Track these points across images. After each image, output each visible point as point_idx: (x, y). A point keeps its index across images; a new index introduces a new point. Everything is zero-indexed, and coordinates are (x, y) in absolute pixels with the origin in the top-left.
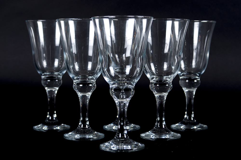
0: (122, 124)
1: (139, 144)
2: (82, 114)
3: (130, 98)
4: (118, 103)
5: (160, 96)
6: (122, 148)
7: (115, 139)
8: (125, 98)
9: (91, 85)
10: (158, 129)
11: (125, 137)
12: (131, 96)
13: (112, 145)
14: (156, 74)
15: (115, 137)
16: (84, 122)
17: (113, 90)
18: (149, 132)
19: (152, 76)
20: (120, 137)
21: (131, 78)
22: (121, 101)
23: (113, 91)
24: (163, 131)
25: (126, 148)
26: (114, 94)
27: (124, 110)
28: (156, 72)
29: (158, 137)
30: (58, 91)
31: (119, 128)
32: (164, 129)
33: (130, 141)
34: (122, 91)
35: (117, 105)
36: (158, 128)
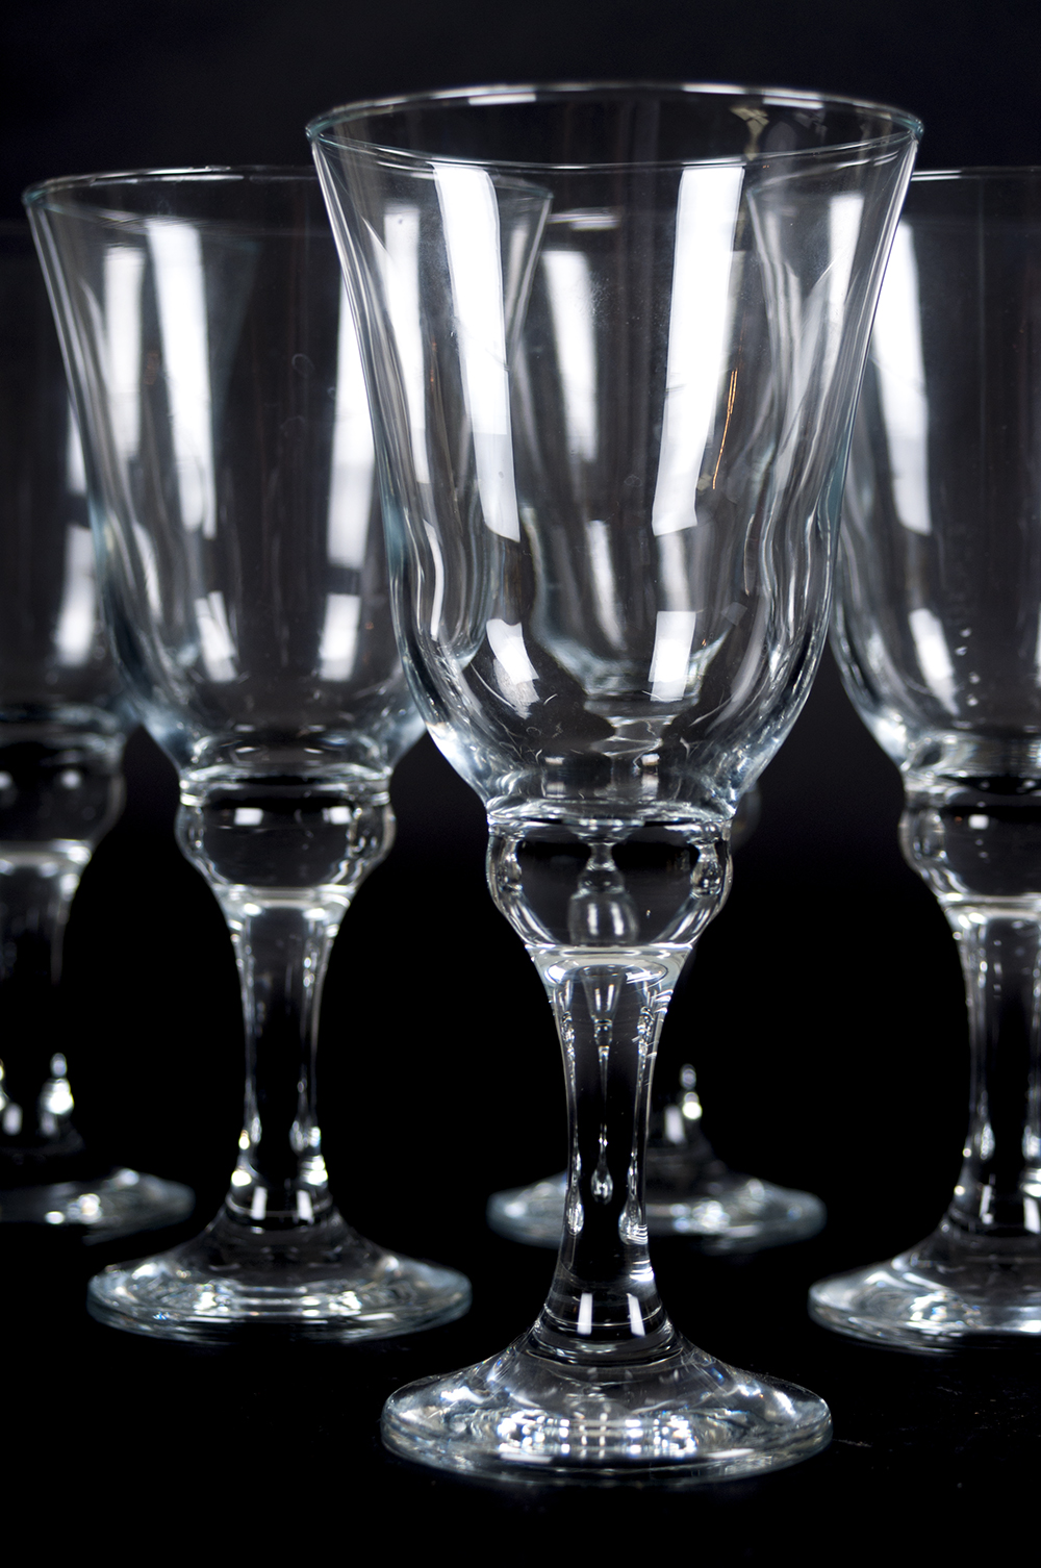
0: (604, 1188)
1: (775, 1404)
2: (258, 1090)
3: (683, 939)
4: (562, 987)
5: (999, 929)
6: (602, 1441)
7: (534, 1344)
8: (627, 940)
9: (339, 815)
10: (976, 1243)
11: (637, 1324)
12: (688, 921)
13: (503, 1403)
14: (967, 713)
15: (538, 1324)
16: (279, 1166)
17: (511, 858)
18: (898, 1263)
19: (928, 739)
20: (585, 1324)
21: (701, 738)
22: (594, 971)
23: (509, 865)
24: (1024, 1266)
25: (645, 1441)
26: (518, 887)
27: (624, 1053)
28: (960, 699)
29: (975, 1319)
30: (88, 874)
31: (577, 1228)
32: (1033, 1244)
33: (681, 1369)
34: (591, 866)
35: (560, 1001)
36: (982, 1230)
